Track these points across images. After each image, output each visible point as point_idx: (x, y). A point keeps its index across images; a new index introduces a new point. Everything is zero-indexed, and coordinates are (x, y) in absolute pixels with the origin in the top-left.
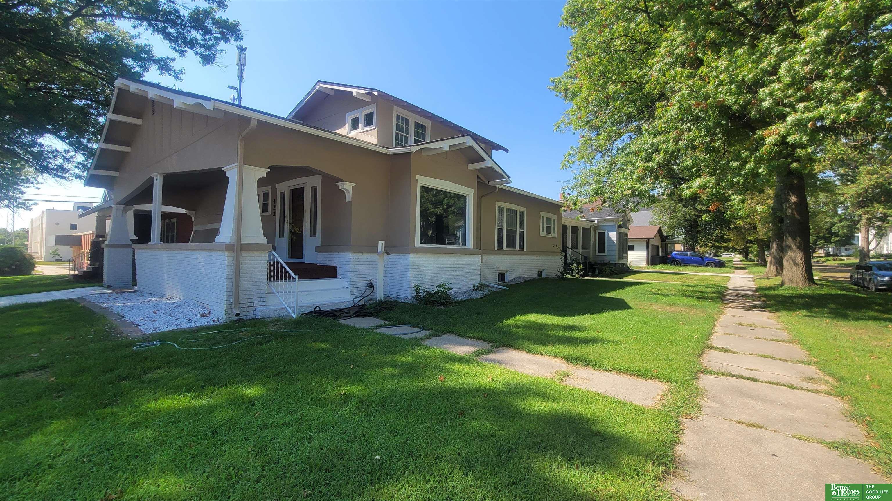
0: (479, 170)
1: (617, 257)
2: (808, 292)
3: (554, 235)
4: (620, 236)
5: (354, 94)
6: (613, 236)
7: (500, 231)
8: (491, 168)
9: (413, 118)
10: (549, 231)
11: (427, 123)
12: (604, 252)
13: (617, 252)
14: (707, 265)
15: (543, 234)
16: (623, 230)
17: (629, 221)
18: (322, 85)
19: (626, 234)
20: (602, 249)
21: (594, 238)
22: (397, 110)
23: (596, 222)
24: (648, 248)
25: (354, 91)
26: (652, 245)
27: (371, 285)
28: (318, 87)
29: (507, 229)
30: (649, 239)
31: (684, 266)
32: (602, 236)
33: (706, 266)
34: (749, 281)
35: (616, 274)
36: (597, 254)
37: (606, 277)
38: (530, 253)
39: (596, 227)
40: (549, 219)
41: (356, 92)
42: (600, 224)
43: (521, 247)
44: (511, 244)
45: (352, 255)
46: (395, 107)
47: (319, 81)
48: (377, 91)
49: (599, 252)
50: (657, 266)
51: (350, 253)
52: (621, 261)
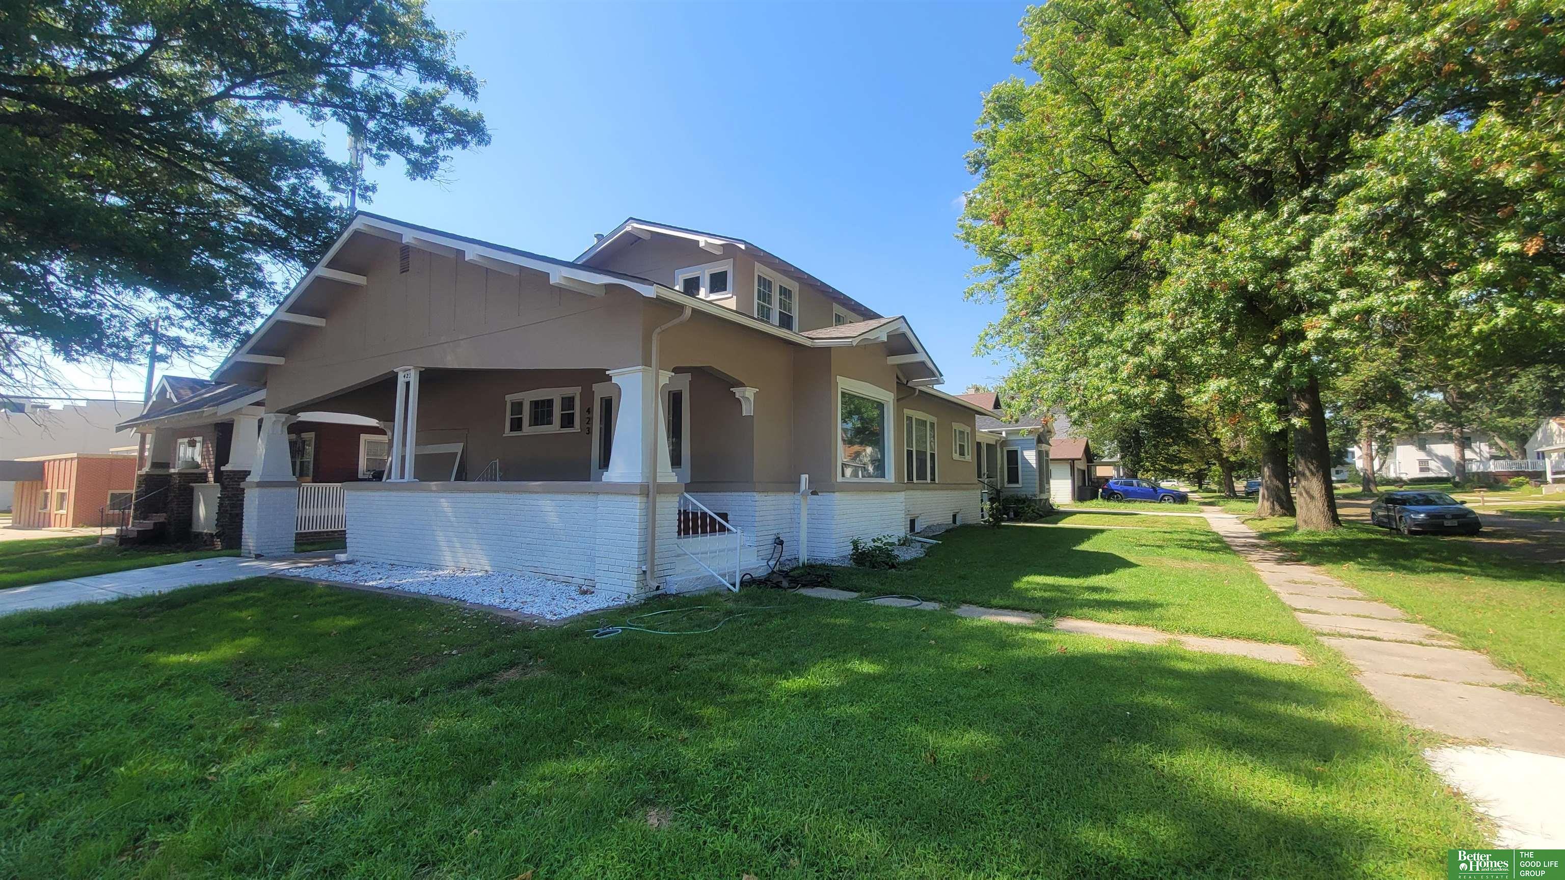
0: (900, 366)
1: (1038, 489)
2: (1335, 537)
3: (968, 458)
4: (1041, 456)
5: (702, 244)
6: (1031, 456)
7: (910, 453)
8: (923, 363)
9: (778, 280)
10: (962, 454)
11: (793, 286)
12: (1017, 482)
13: (1037, 481)
14: (1162, 500)
15: (956, 456)
16: (1044, 447)
17: (1049, 432)
18: (636, 225)
19: (1047, 454)
20: (1013, 476)
21: (1002, 461)
22: (760, 270)
23: (1004, 434)
24: (1073, 474)
25: (702, 241)
26: (1078, 470)
27: (779, 542)
28: (628, 228)
29: (917, 451)
30: (1073, 460)
31: (1129, 502)
32: (1013, 457)
33: (1160, 502)
34: (1237, 524)
35: (1041, 516)
36: (1006, 485)
37: (1031, 522)
38: (945, 486)
39: (1004, 443)
40: (962, 433)
41: (706, 242)
42: (1012, 438)
43: (933, 479)
44: (922, 475)
45: (757, 496)
46: (757, 265)
47: (631, 218)
48: (745, 242)
49: (1009, 482)
50: (1088, 503)
51: (755, 494)
52: (1044, 497)
